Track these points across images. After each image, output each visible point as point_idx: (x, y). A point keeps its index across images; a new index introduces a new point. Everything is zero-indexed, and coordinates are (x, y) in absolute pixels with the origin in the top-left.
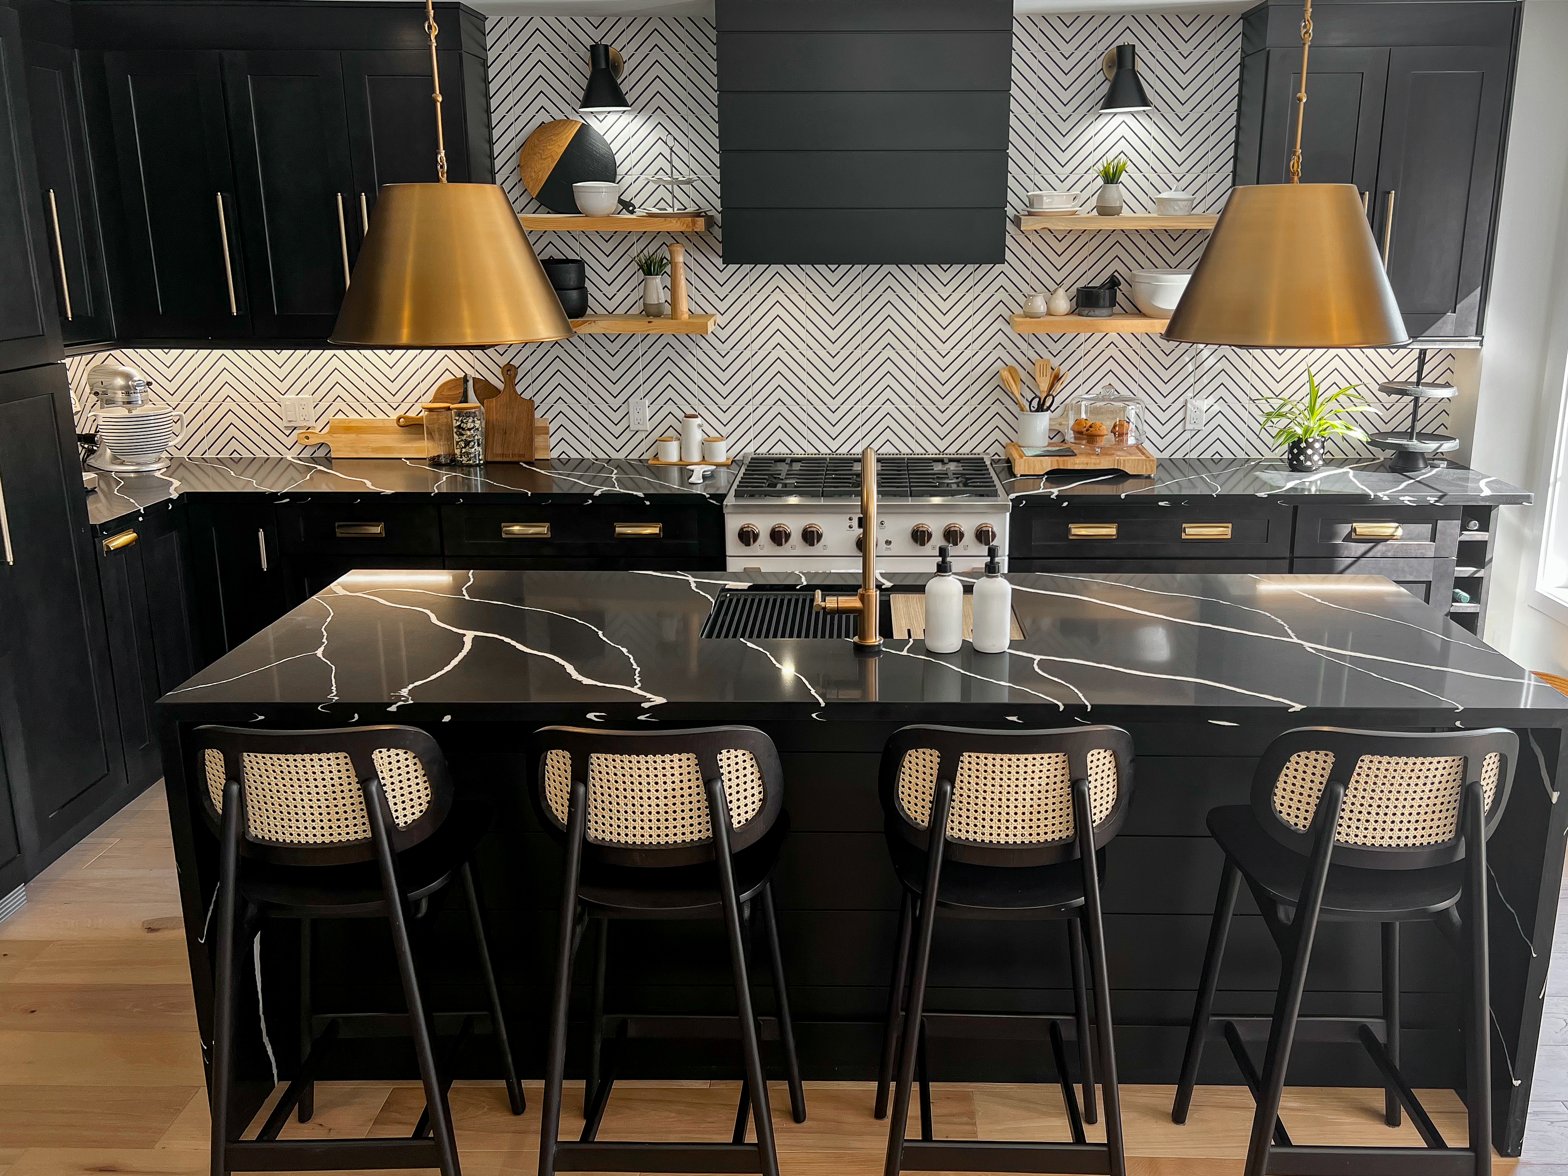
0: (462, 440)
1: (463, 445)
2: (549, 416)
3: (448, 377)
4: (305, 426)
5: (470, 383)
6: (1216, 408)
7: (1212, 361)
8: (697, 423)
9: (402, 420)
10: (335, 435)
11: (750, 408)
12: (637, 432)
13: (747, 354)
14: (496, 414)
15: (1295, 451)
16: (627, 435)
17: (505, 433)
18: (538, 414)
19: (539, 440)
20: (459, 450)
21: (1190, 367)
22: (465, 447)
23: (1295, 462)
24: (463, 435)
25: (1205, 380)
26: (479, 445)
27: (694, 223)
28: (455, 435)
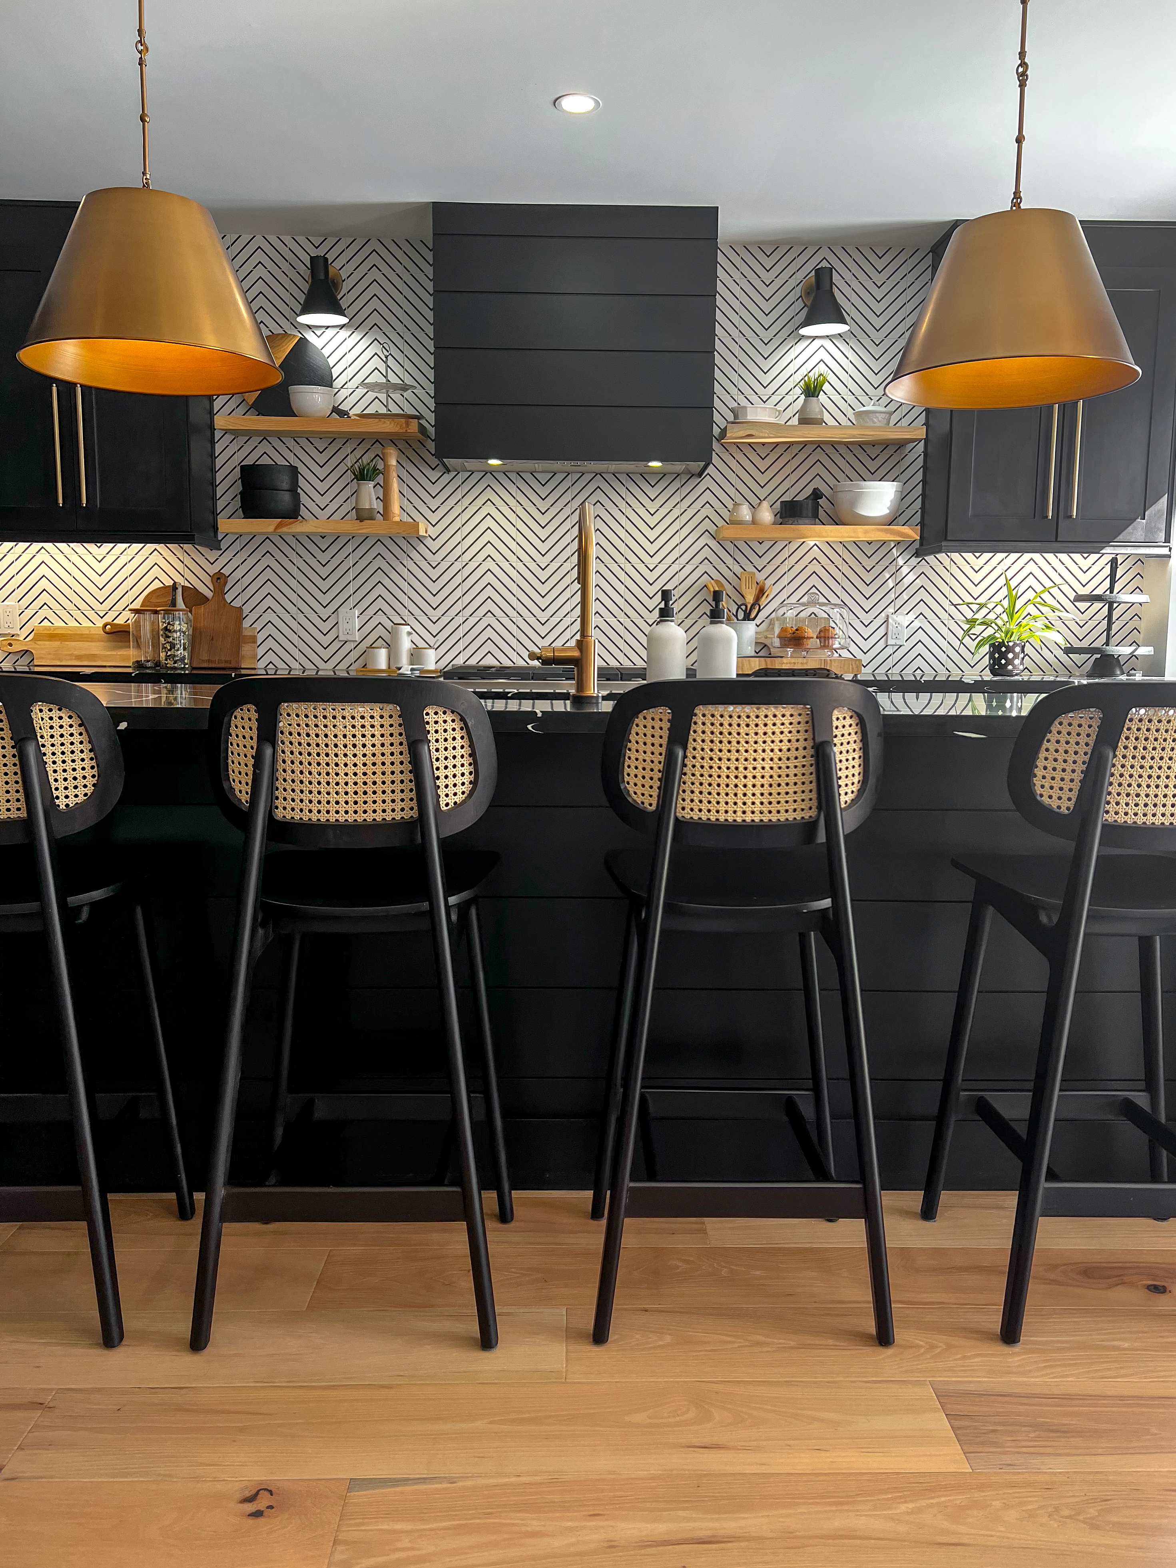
0: (168, 642)
1: (169, 648)
2: (258, 626)
3: (157, 585)
4: (9, 634)
5: (179, 591)
6: (917, 624)
7: (911, 577)
8: (406, 631)
9: (109, 627)
10: (39, 643)
11: (460, 619)
12: (346, 642)
13: (458, 566)
14: (204, 621)
15: (997, 655)
16: (336, 645)
17: (212, 639)
18: (246, 624)
19: (246, 649)
20: (164, 654)
21: (891, 583)
22: (170, 650)
23: (996, 667)
24: (170, 637)
25: (905, 596)
26: (185, 649)
27: (407, 424)
28: (161, 637)
